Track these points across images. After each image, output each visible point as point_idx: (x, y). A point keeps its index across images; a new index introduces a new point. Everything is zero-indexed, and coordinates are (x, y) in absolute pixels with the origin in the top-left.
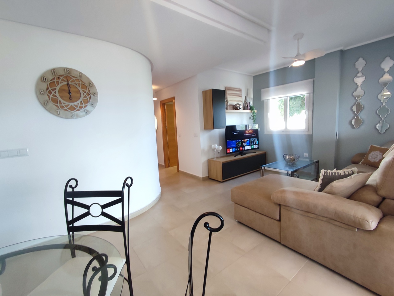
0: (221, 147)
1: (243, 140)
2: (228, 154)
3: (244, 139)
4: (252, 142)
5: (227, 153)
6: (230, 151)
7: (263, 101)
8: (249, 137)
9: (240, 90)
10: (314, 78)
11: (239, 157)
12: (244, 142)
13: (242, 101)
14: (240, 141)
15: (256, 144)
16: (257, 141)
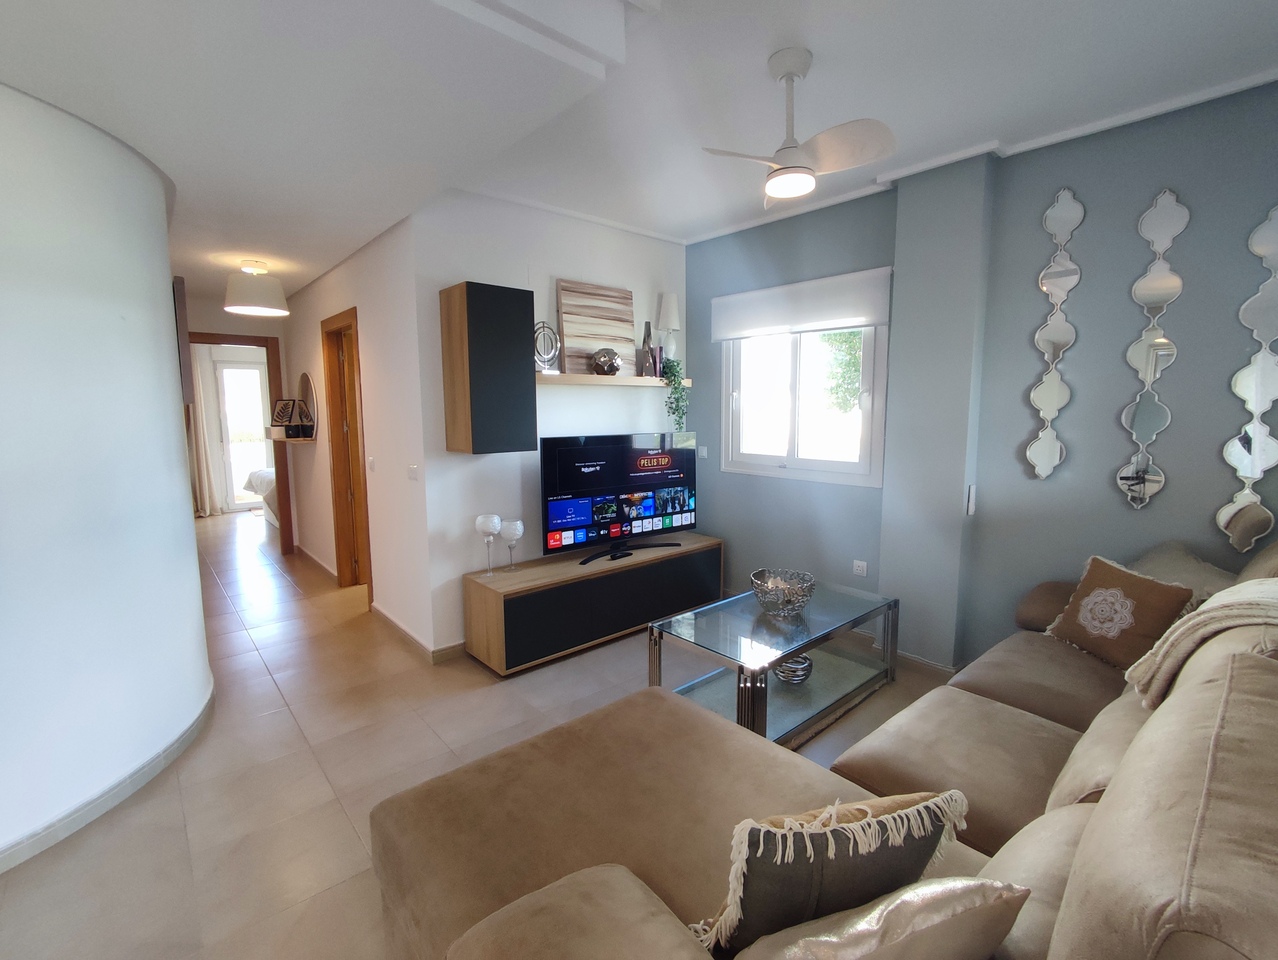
0: (519, 527)
1: (623, 497)
2: (554, 553)
3: (632, 492)
4: (666, 502)
5: (547, 550)
6: (560, 540)
7: (719, 344)
8: (653, 484)
9: (626, 297)
10: (892, 264)
11: (603, 565)
12: (630, 503)
13: (632, 341)
14: (612, 501)
15: (686, 508)
16: (689, 498)
